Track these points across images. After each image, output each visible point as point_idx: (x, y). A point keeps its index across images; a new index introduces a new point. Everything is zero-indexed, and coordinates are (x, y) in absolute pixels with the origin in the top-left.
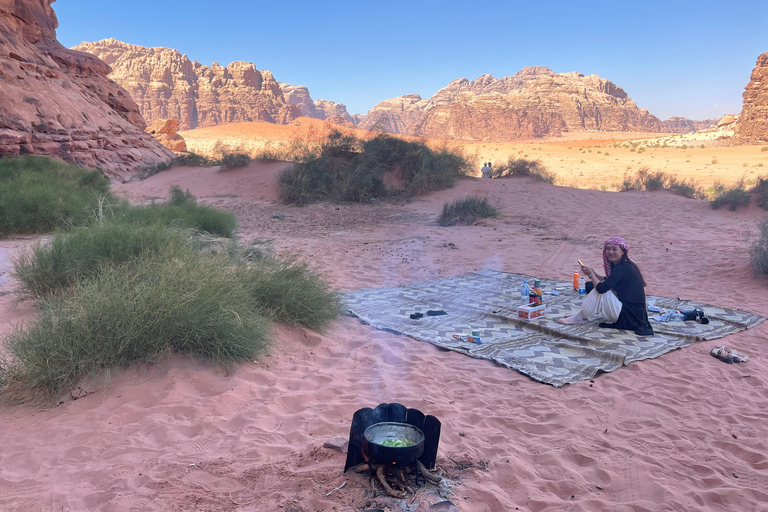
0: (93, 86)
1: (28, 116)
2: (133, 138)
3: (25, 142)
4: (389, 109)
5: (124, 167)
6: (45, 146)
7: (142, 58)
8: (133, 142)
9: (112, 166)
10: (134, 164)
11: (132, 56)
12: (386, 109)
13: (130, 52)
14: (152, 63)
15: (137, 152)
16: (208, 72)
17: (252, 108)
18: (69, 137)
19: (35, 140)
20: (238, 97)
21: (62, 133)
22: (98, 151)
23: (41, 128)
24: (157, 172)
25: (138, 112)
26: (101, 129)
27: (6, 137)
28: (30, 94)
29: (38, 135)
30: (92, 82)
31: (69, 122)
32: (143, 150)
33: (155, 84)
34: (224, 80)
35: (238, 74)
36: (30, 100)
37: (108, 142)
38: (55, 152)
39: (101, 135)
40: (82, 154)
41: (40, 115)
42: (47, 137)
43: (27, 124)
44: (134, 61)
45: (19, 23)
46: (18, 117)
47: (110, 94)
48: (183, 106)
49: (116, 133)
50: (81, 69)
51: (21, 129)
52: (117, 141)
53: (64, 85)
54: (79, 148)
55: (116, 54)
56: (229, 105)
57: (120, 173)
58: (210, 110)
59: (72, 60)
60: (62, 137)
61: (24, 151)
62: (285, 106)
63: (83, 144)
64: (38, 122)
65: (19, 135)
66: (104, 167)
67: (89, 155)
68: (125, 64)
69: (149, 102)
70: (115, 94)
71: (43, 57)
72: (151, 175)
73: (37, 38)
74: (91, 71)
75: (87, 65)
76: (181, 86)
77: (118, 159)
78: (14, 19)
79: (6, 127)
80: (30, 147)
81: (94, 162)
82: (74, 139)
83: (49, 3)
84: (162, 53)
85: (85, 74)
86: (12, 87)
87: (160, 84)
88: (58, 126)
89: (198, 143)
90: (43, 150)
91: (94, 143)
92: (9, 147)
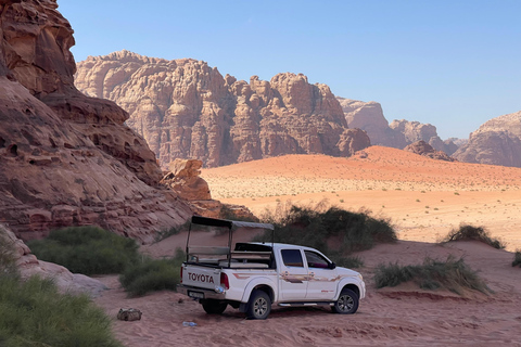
0: (109, 136)
1: (77, 194)
2: (151, 203)
3: (76, 214)
4: (502, 129)
5: (143, 230)
6: (89, 216)
7: (161, 74)
8: (151, 207)
9: (135, 230)
10: (151, 228)
11: (148, 73)
12: (496, 130)
13: (145, 67)
14: (173, 80)
15: (153, 216)
16: (243, 89)
17: (302, 135)
18: (105, 208)
19: (83, 212)
20: (284, 121)
21: (100, 205)
22: (125, 218)
23: (85, 202)
24: (170, 235)
25: (155, 162)
26: (126, 198)
27: (65, 211)
28: (79, 176)
29: (85, 208)
30: (109, 132)
31: (104, 196)
32: (158, 213)
33: (176, 108)
34: (265, 99)
35: (284, 89)
36: (79, 181)
37: (131, 210)
38: (95, 220)
39: (127, 204)
40: (112, 222)
41: (85, 192)
42: (91, 209)
43: (77, 201)
44: (151, 77)
45: (38, 72)
46: (71, 195)
47: (127, 144)
48: (211, 136)
49: (138, 200)
50: (98, 118)
51: (74, 204)
52: (138, 207)
53: (100, 163)
54: (111, 217)
55: (128, 69)
56: (270, 133)
57: (140, 236)
58: (246, 140)
59: (90, 110)
60: (100, 209)
61: (75, 220)
62: (347, 131)
63: (114, 213)
64: (84, 198)
65: (72, 209)
66: (128, 231)
67: (119, 222)
68: (139, 82)
69: (168, 131)
70: (132, 144)
71: (84, 139)
72: (164, 237)
73: (55, 87)
74: (108, 120)
75: (104, 113)
76: (209, 109)
77: (139, 224)
78: (34, 69)
79: (64, 204)
80: (79, 217)
81: (122, 228)
82: (109, 209)
83: (68, 48)
84: (186, 67)
85: (102, 123)
86: (67, 171)
87: (182, 106)
88: (97, 200)
89: (228, 185)
90: (87, 219)
91: (122, 211)
92: (66, 218)
